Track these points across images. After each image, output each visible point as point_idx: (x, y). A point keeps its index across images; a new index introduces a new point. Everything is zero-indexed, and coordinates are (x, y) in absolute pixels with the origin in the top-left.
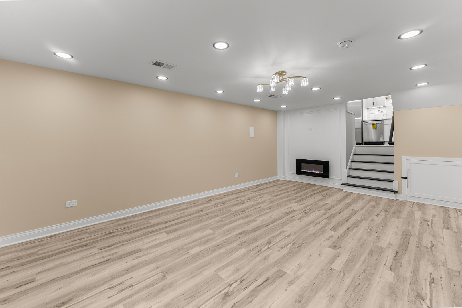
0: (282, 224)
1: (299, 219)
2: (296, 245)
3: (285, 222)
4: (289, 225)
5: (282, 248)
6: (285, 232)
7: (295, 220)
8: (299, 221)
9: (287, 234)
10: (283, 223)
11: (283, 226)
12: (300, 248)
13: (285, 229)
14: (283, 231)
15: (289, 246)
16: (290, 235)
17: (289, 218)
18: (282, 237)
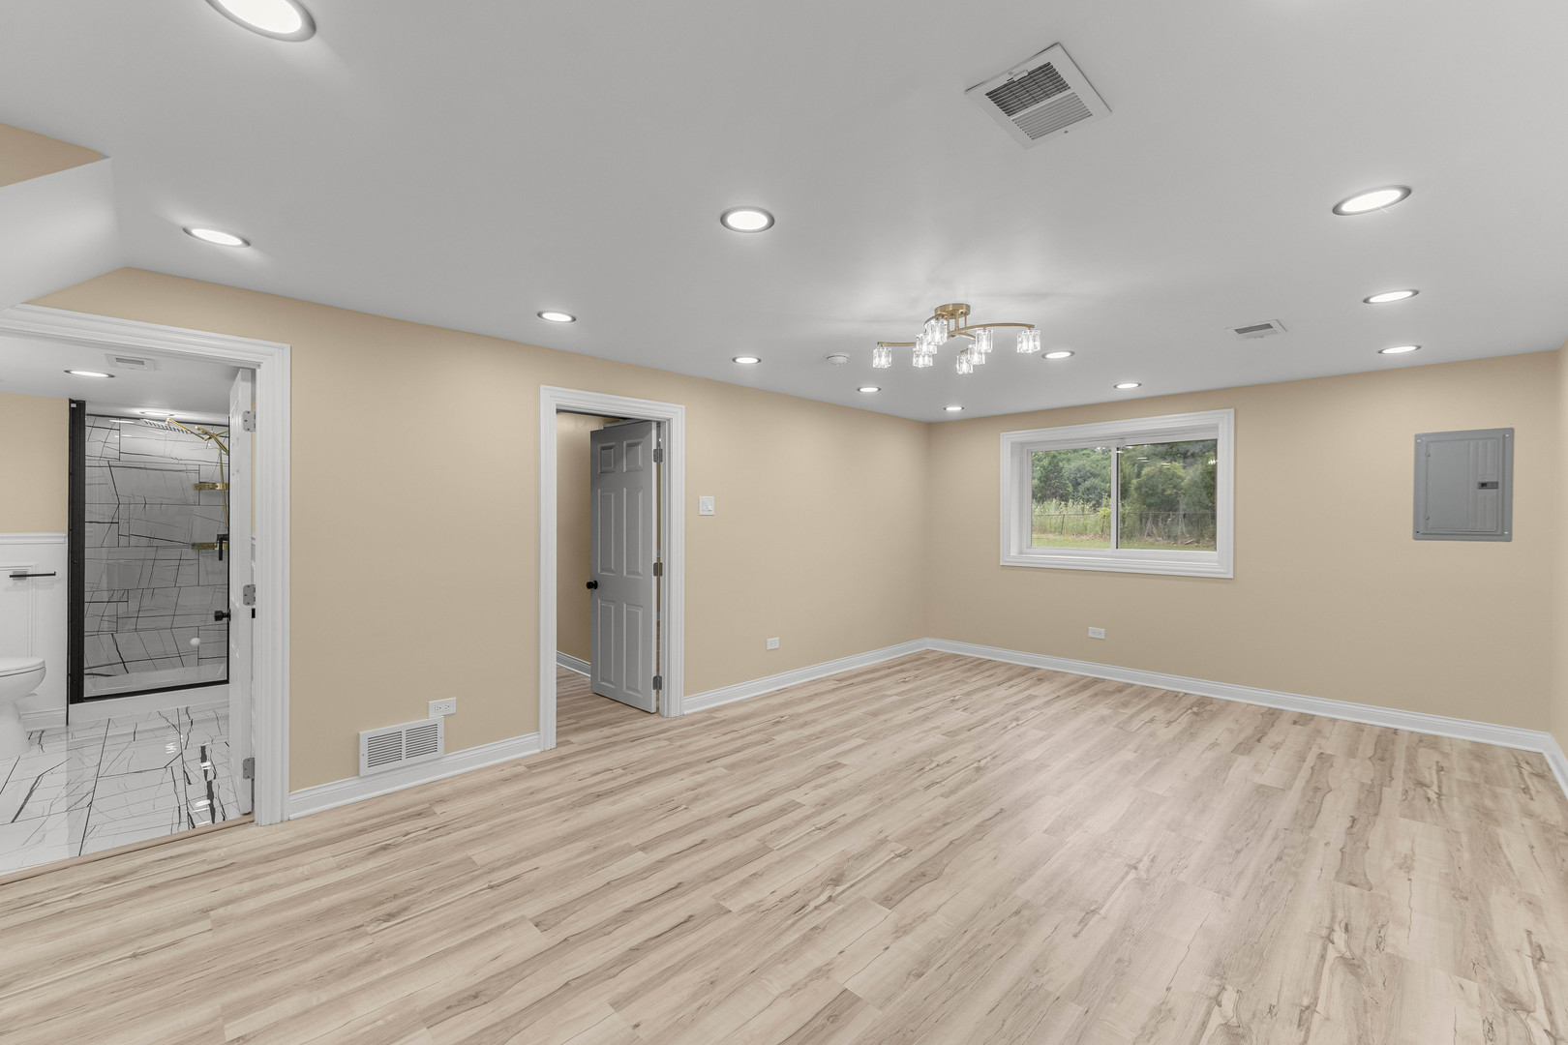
0: (948, 820)
1: (884, 841)
2: (917, 767)
3: (939, 829)
4: (927, 815)
5: (948, 762)
6: (942, 795)
7: (899, 840)
8: (887, 834)
9: (935, 791)
10: (946, 824)
11: (947, 813)
12: (911, 762)
13: (941, 804)
14: (947, 797)
15: (934, 765)
16: (928, 787)
17: (923, 847)
18: (950, 783)
